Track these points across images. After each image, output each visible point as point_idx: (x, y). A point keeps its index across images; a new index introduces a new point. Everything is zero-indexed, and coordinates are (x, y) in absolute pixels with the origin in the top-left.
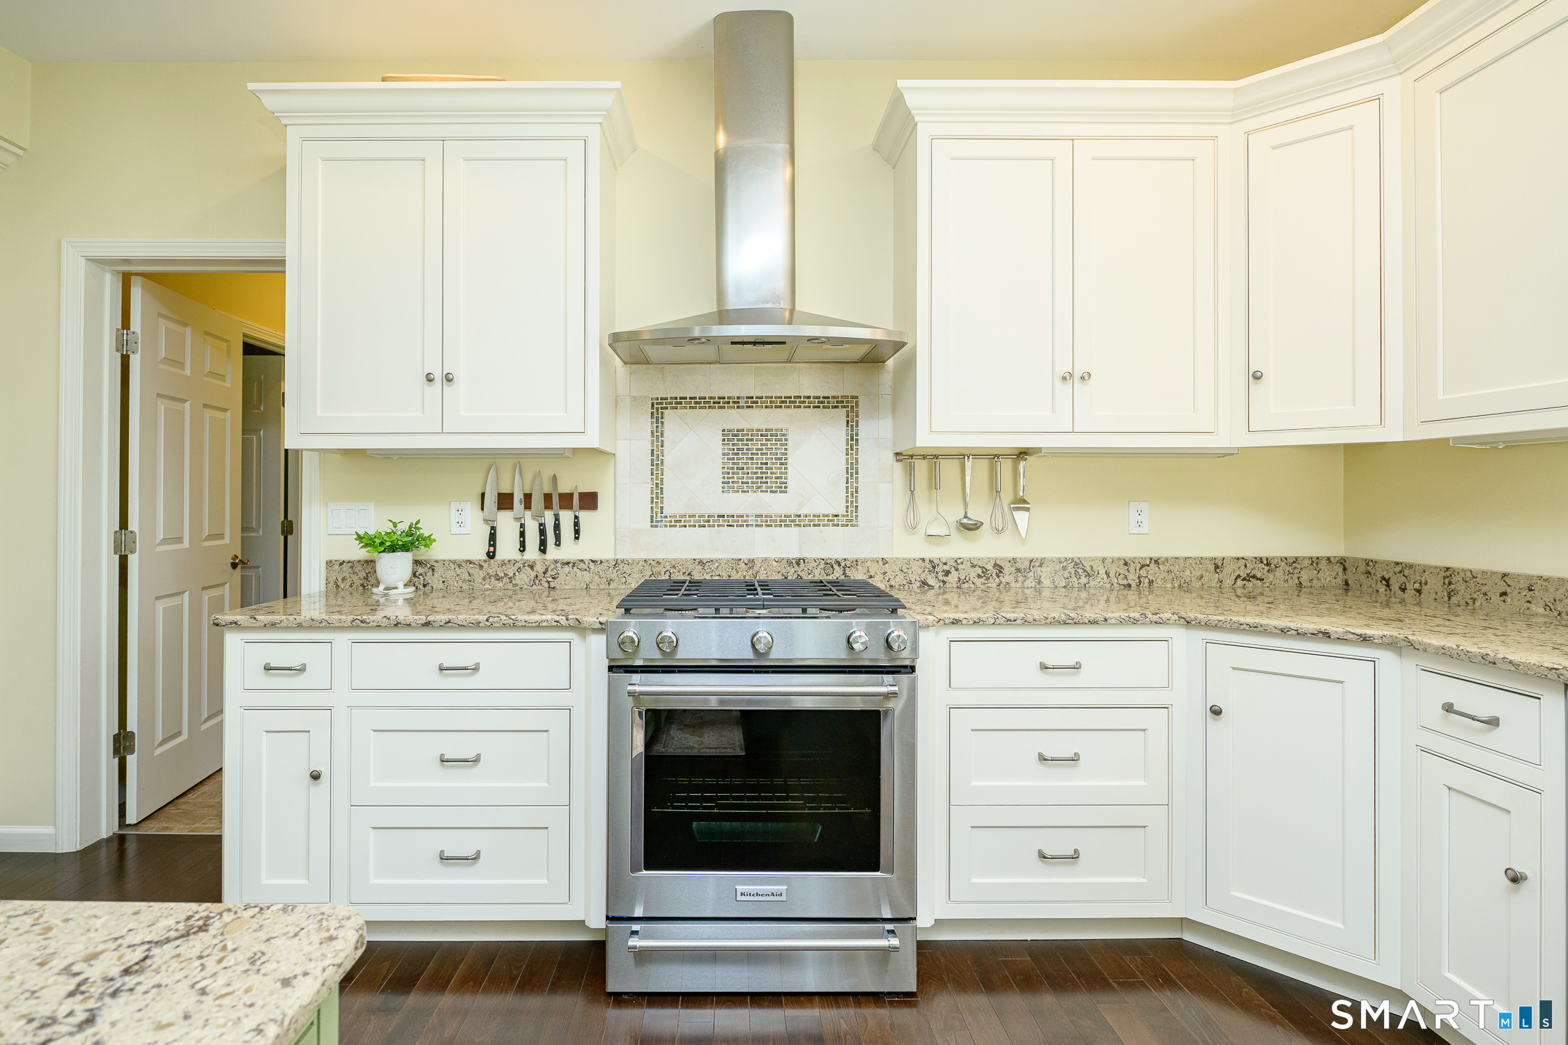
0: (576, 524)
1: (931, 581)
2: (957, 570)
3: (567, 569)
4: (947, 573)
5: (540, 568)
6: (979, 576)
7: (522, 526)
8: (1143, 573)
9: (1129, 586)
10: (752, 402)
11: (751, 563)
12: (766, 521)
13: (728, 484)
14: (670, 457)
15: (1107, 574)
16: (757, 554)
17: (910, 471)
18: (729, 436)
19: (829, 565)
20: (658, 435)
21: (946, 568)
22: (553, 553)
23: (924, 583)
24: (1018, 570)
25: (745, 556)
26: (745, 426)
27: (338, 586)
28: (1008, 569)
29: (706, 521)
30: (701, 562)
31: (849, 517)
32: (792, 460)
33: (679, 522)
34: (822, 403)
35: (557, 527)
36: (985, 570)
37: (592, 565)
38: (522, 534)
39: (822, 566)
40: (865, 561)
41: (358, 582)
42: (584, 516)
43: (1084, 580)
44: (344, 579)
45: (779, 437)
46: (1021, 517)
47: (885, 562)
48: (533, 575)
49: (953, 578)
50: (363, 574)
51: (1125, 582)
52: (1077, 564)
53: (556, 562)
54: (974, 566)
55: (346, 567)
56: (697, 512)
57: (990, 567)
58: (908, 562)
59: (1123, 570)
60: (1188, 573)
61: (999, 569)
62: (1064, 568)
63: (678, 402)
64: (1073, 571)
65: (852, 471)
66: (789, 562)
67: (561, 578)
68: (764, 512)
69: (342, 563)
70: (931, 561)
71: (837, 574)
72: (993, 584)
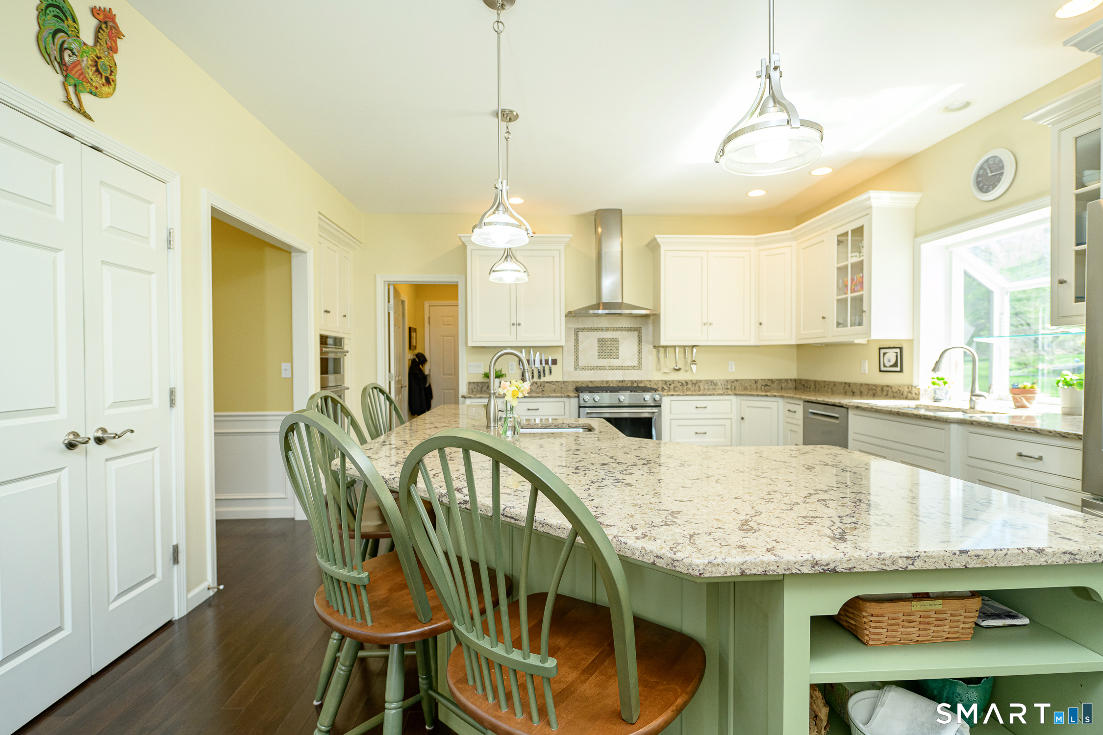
0: (550, 370)
1: (665, 387)
2: (673, 383)
3: (548, 384)
4: (670, 385)
5: (539, 384)
6: (680, 386)
7: (533, 370)
8: (732, 384)
9: (728, 389)
10: (607, 329)
11: (607, 382)
12: (612, 368)
13: (600, 357)
14: (580, 348)
15: (721, 384)
16: (610, 379)
17: (658, 352)
18: (601, 341)
19: (632, 382)
20: (577, 340)
21: (670, 383)
22: (543, 379)
23: (663, 388)
24: (693, 384)
25: (606, 379)
26: (605, 337)
27: (472, 390)
28: (689, 383)
29: (592, 368)
30: (591, 382)
31: (639, 367)
32: (621, 348)
33: (583, 369)
34: (630, 330)
35: (544, 371)
36: (682, 384)
37: (556, 383)
38: (533, 373)
39: (630, 382)
40: (644, 381)
41: (479, 389)
42: (553, 367)
43: (714, 387)
44: (474, 388)
45: (616, 340)
46: (694, 367)
47: (650, 381)
48: (537, 386)
49: (672, 386)
50: (481, 386)
51: (726, 387)
52: (712, 381)
53: (544, 382)
54: (679, 382)
55: (475, 384)
56: (590, 365)
57: (684, 382)
58: (658, 381)
59: (726, 383)
60: (746, 384)
61: (687, 383)
62: (708, 383)
63: (583, 329)
64: (710, 384)
65: (640, 352)
66: (620, 381)
67: (546, 387)
68: (611, 365)
69: (474, 383)
70: (665, 381)
71: (635, 385)
72: (685, 388)
